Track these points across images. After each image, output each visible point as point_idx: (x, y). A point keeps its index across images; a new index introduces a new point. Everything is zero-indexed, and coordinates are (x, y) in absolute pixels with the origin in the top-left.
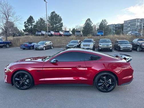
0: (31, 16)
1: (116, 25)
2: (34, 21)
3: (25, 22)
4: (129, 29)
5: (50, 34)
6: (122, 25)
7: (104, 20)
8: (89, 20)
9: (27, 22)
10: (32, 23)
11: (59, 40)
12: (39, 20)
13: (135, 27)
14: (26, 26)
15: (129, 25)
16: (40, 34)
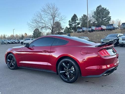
0: (75, 14)
2: (78, 19)
3: (69, 21)
5: (90, 29)
9: (71, 21)
10: (76, 21)
11: (99, 35)
12: (82, 17)
14: (70, 25)
16: (81, 30)
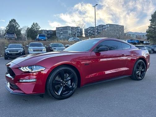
1: (47, 31)
4: (62, 36)
6: (54, 32)
7: (35, 23)
8: (14, 21)
13: (68, 35)
15: (62, 32)
